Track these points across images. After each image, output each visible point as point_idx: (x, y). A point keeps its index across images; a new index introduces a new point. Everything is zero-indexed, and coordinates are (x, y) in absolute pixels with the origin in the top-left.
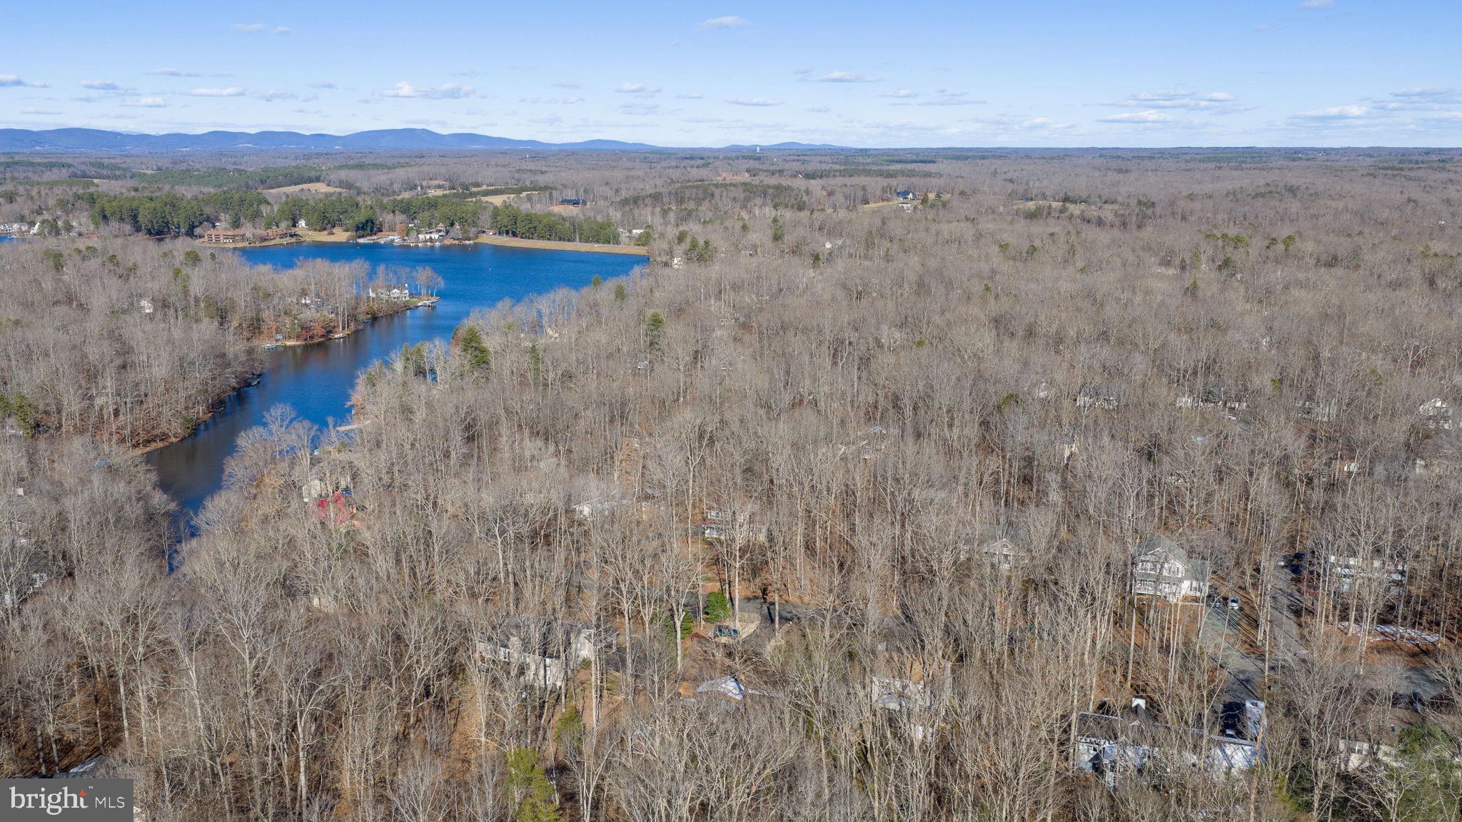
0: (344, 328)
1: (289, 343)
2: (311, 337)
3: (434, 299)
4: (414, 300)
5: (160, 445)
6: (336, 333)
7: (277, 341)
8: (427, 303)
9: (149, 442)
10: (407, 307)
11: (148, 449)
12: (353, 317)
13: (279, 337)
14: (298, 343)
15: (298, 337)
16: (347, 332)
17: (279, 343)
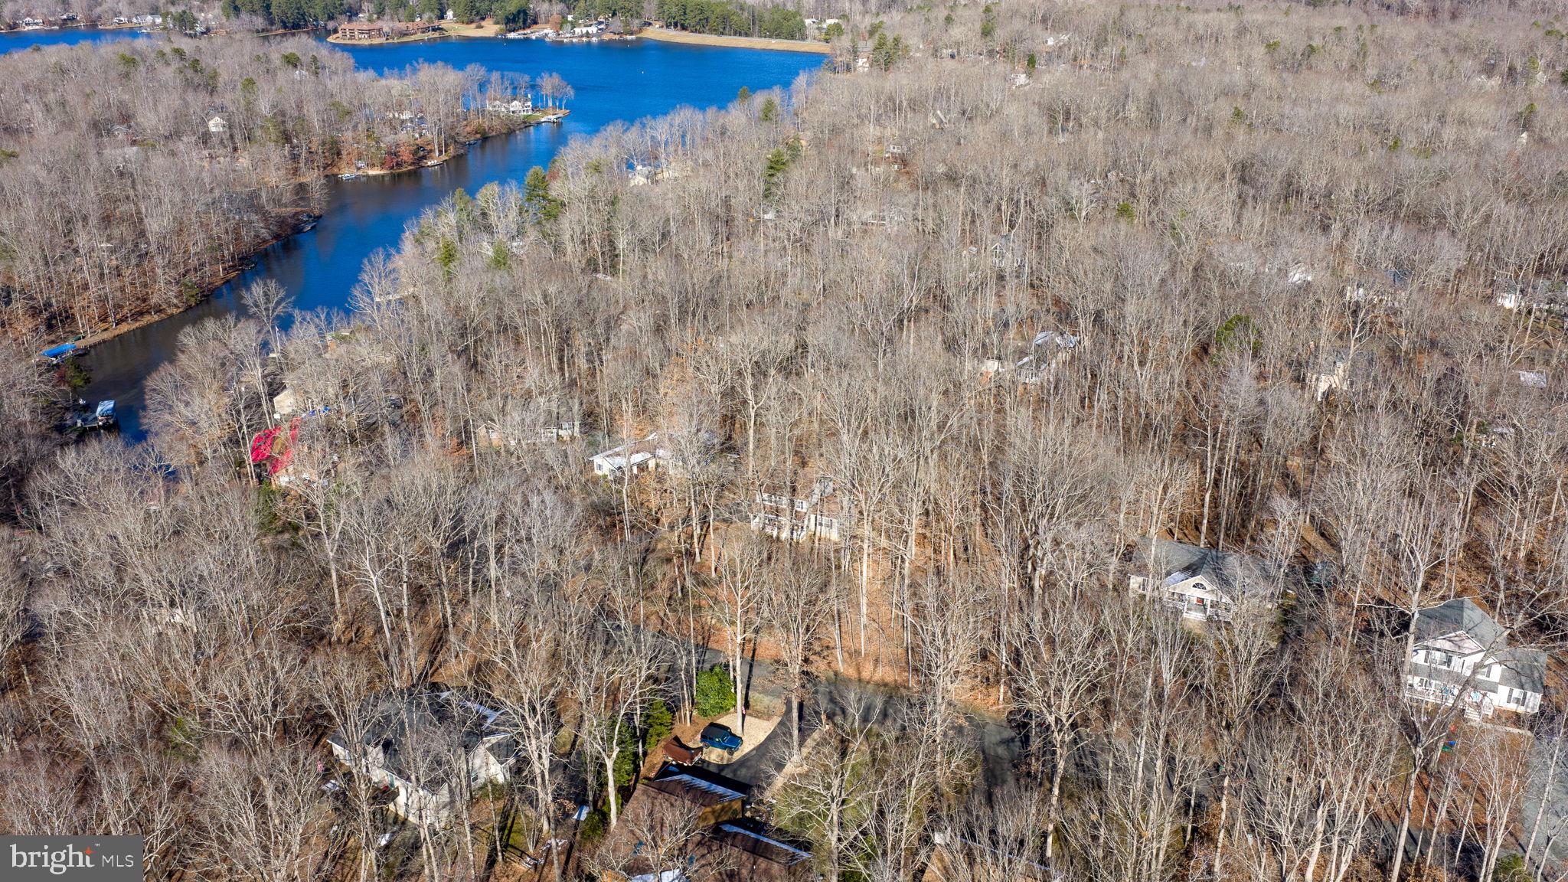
0: (441, 152)
1: (372, 172)
2: (399, 165)
3: (561, 113)
4: (538, 114)
5: (156, 318)
6: (432, 158)
7: (359, 169)
8: (553, 118)
9: (141, 314)
10: (526, 124)
11: (137, 324)
12: (452, 139)
13: (361, 164)
14: (382, 172)
15: (382, 165)
16: (444, 157)
17: (360, 173)
